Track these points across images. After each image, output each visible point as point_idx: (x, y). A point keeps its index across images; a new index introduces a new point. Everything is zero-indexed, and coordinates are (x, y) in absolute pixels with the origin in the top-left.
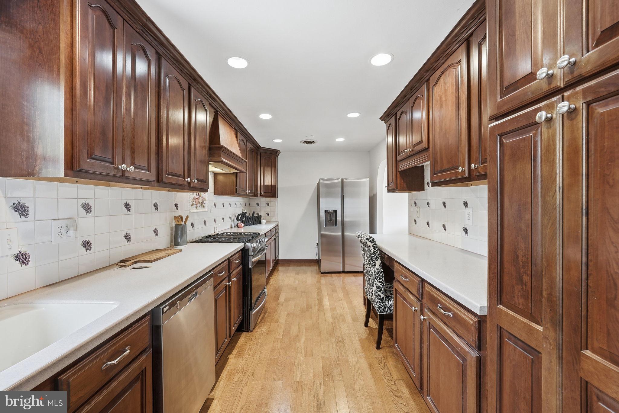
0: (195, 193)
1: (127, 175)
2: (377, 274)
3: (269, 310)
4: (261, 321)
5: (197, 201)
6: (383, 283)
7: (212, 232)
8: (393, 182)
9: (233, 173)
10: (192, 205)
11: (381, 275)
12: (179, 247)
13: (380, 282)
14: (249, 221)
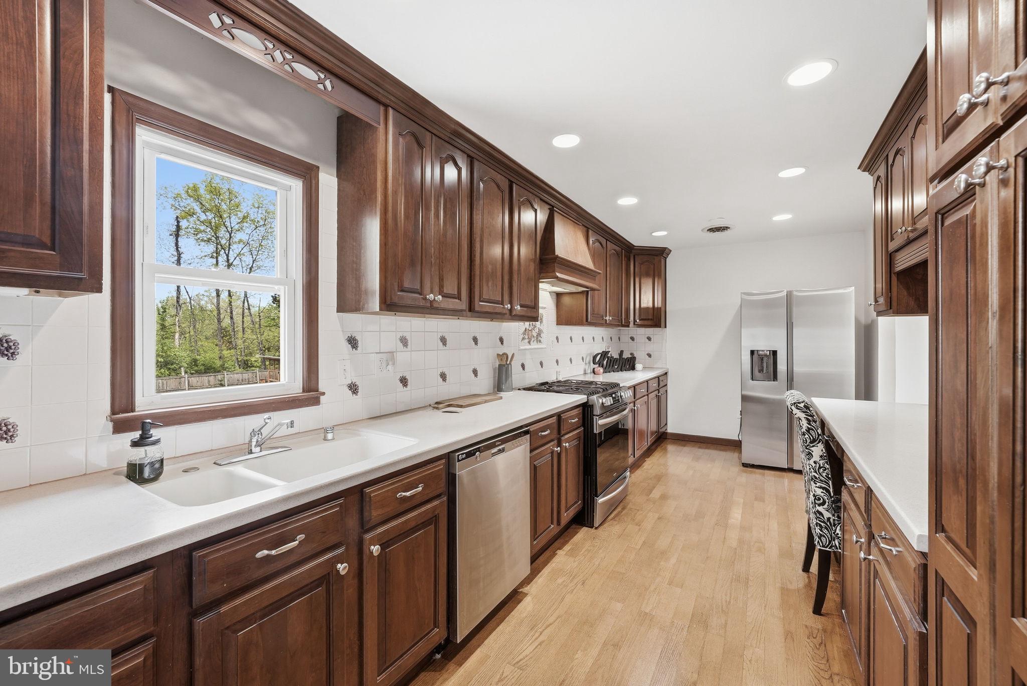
0: (527, 324)
1: (435, 305)
2: (815, 472)
3: (630, 506)
4: (613, 518)
5: (530, 333)
6: (828, 491)
7: (552, 378)
8: (882, 295)
9: (582, 292)
10: (523, 339)
11: (824, 474)
12: (502, 394)
13: (820, 487)
14: (614, 365)
